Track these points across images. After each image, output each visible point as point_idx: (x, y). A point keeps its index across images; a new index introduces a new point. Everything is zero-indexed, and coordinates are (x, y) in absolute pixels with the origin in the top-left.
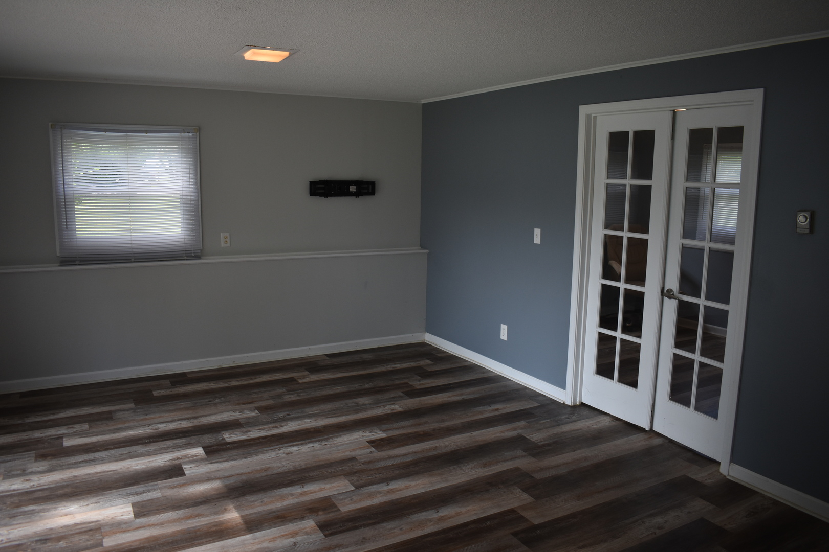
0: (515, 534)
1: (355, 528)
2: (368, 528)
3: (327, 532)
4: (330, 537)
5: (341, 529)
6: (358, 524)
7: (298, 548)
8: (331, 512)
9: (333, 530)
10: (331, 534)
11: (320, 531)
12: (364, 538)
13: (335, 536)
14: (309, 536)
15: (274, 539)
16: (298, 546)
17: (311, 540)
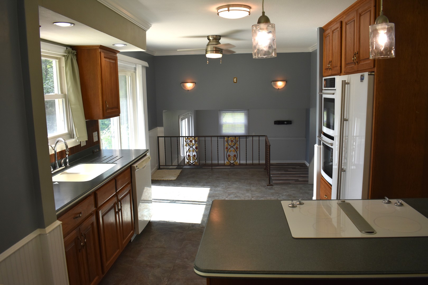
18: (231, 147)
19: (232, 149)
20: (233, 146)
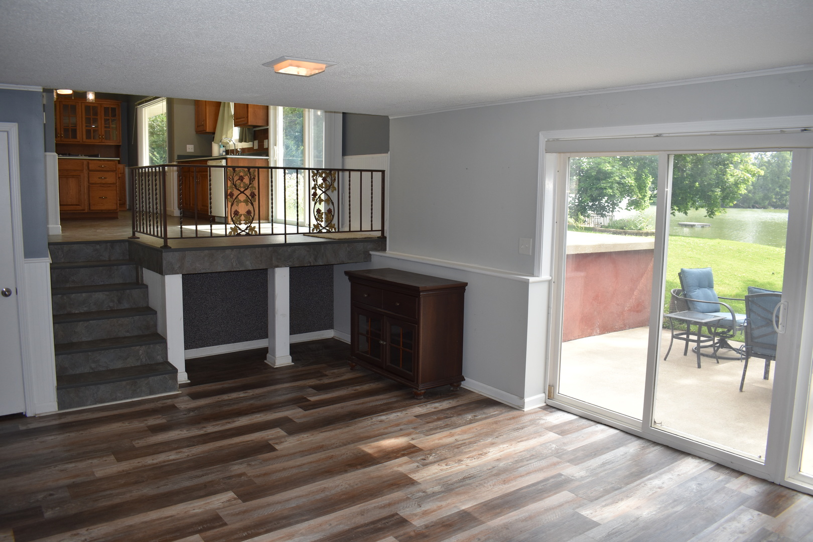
0: (225, 524)
1: (373, 523)
2: (362, 523)
3: (397, 517)
4: (393, 513)
5: (386, 521)
6: (372, 526)
7: (415, 503)
8: (402, 536)
9: (393, 519)
10: (393, 516)
11: (405, 518)
12: (362, 515)
13: (389, 514)
14: (412, 513)
15: (440, 508)
16: (416, 505)
17: (408, 509)
18: (239, 192)
19: (242, 197)
20: (244, 190)
